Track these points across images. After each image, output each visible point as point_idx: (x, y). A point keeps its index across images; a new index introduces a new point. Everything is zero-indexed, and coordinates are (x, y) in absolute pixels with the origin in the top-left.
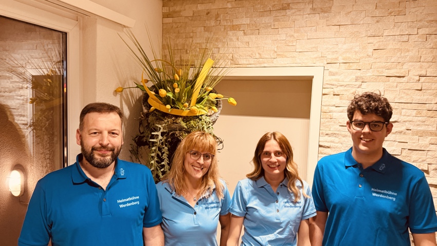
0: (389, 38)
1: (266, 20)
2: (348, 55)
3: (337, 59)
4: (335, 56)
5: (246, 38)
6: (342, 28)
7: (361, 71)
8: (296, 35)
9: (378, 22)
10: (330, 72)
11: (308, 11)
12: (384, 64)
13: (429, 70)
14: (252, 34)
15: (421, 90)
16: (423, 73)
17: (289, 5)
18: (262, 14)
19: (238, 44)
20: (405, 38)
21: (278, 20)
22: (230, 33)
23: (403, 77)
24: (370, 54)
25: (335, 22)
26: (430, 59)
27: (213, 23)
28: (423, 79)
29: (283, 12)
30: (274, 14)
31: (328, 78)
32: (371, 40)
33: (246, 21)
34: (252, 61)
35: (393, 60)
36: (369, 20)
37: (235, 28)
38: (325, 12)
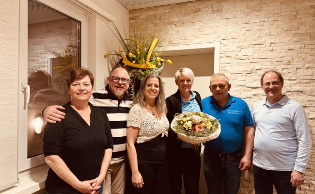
0: (254, 24)
1: (187, 18)
2: (233, 34)
3: (227, 37)
4: (225, 36)
5: (177, 29)
6: (229, 20)
7: (240, 43)
8: (204, 25)
9: (247, 16)
10: (224, 44)
11: (210, 12)
12: (252, 38)
13: (275, 40)
14: (180, 26)
15: (272, 51)
16: (273, 41)
17: (199, 9)
18: (185, 15)
19: (172, 32)
20: (262, 23)
21: (194, 18)
22: (168, 26)
23: (263, 44)
24: (245, 33)
25: (225, 17)
26: (276, 34)
27: (158, 21)
28: (272, 45)
29: (197, 14)
30: (192, 14)
31: (223, 48)
32: (244, 25)
33: (176, 19)
34: (181, 41)
35: (256, 36)
36: (242, 15)
37: (170, 23)
38: (219, 12)
